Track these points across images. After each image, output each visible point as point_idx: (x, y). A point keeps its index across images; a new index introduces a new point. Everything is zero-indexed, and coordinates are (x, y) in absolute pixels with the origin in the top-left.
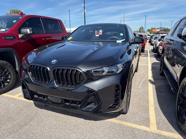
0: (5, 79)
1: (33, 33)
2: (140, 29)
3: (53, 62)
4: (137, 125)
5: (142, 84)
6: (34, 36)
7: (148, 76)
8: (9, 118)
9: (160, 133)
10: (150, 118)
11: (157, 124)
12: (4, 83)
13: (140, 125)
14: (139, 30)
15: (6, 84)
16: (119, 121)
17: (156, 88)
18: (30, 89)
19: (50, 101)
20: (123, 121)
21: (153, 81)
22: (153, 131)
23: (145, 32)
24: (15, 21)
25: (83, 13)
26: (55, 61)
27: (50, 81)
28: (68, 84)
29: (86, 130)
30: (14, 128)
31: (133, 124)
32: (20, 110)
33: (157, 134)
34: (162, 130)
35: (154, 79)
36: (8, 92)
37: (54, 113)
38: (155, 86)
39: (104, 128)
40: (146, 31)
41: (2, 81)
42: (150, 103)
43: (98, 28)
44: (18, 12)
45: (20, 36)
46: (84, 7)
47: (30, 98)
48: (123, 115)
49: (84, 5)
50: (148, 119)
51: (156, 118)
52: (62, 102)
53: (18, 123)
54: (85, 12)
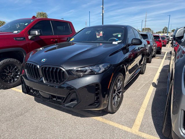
0: (15, 75)
1: (41, 35)
2: (164, 29)
3: (42, 60)
4: (120, 125)
5: (143, 87)
6: (42, 37)
7: (153, 79)
8: (10, 108)
9: (140, 135)
10: (136, 119)
11: (140, 126)
12: (14, 79)
13: (123, 125)
14: (162, 31)
15: (16, 79)
16: (104, 119)
17: (156, 91)
18: (27, 84)
19: (41, 96)
20: (108, 120)
21: (157, 84)
22: (134, 132)
23: (169, 33)
24: (27, 24)
25: (102, 14)
26: (44, 60)
27: (40, 78)
28: (54, 81)
29: (70, 125)
30: (10, 117)
31: (116, 124)
32: (21, 103)
33: (136, 135)
34: (143, 132)
35: (159, 82)
36: (17, 87)
37: (48, 107)
38: (157, 89)
39: (86, 125)
40: (169, 31)
41: (12, 77)
42: (143, 105)
43: (99, 29)
44: (43, 15)
45: (30, 37)
46: (103, 8)
47: (26, 92)
48: (110, 114)
49: (102, 6)
50: (134, 121)
51: (142, 121)
52: (50, 97)
53: (16, 113)
54: (103, 13)
